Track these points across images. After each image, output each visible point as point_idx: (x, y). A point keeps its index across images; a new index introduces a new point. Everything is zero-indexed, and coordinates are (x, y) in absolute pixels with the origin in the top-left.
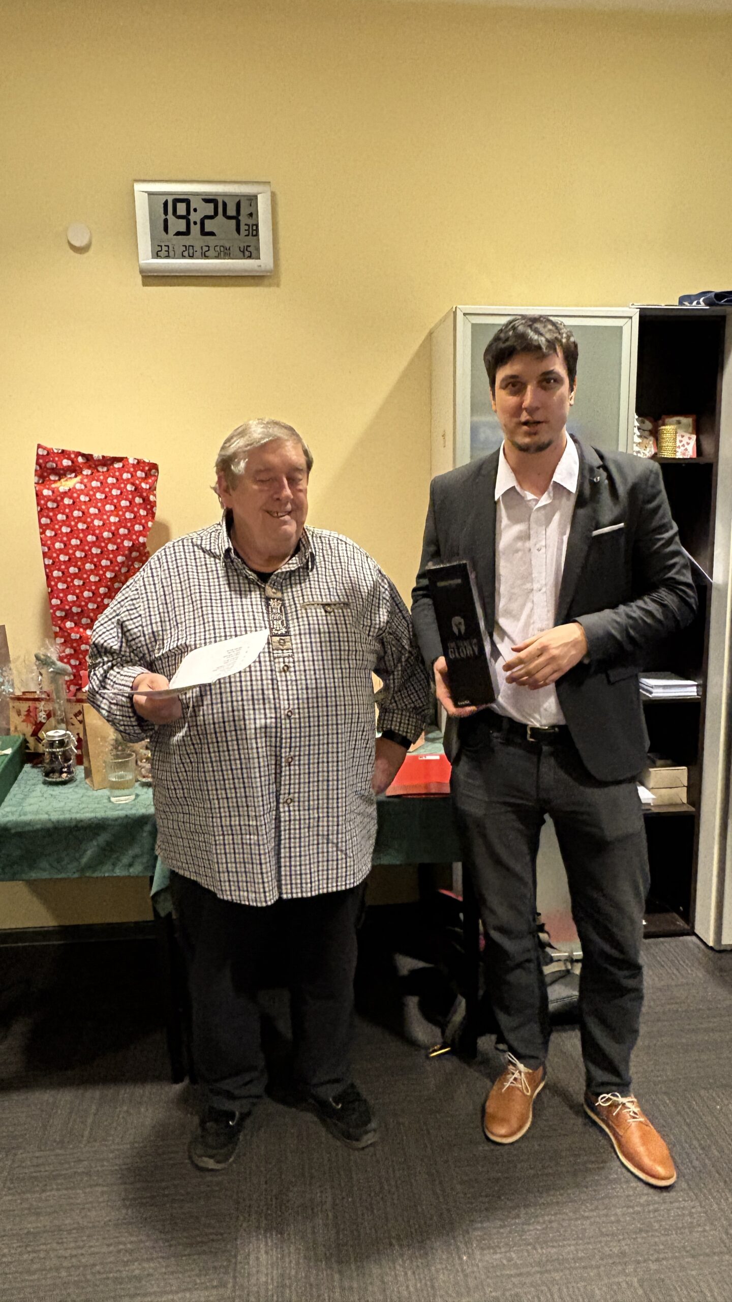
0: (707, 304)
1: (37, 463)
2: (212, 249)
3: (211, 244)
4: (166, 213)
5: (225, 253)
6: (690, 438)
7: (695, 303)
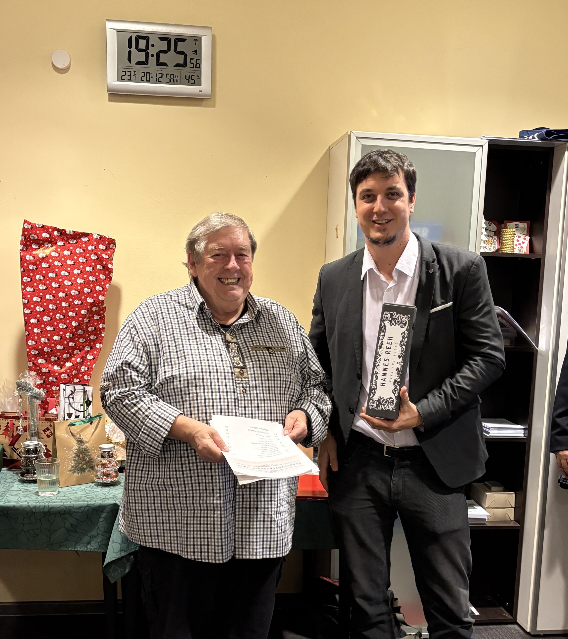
0: (540, 139)
1: (23, 235)
2: (164, 76)
3: (164, 72)
4: (130, 46)
5: (174, 80)
6: (525, 239)
7: (531, 137)
